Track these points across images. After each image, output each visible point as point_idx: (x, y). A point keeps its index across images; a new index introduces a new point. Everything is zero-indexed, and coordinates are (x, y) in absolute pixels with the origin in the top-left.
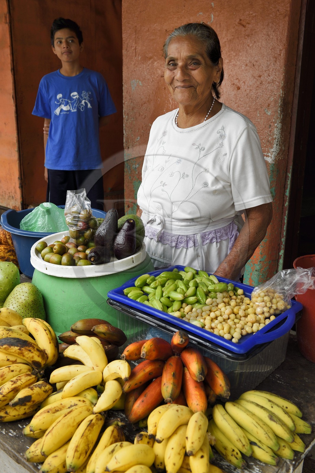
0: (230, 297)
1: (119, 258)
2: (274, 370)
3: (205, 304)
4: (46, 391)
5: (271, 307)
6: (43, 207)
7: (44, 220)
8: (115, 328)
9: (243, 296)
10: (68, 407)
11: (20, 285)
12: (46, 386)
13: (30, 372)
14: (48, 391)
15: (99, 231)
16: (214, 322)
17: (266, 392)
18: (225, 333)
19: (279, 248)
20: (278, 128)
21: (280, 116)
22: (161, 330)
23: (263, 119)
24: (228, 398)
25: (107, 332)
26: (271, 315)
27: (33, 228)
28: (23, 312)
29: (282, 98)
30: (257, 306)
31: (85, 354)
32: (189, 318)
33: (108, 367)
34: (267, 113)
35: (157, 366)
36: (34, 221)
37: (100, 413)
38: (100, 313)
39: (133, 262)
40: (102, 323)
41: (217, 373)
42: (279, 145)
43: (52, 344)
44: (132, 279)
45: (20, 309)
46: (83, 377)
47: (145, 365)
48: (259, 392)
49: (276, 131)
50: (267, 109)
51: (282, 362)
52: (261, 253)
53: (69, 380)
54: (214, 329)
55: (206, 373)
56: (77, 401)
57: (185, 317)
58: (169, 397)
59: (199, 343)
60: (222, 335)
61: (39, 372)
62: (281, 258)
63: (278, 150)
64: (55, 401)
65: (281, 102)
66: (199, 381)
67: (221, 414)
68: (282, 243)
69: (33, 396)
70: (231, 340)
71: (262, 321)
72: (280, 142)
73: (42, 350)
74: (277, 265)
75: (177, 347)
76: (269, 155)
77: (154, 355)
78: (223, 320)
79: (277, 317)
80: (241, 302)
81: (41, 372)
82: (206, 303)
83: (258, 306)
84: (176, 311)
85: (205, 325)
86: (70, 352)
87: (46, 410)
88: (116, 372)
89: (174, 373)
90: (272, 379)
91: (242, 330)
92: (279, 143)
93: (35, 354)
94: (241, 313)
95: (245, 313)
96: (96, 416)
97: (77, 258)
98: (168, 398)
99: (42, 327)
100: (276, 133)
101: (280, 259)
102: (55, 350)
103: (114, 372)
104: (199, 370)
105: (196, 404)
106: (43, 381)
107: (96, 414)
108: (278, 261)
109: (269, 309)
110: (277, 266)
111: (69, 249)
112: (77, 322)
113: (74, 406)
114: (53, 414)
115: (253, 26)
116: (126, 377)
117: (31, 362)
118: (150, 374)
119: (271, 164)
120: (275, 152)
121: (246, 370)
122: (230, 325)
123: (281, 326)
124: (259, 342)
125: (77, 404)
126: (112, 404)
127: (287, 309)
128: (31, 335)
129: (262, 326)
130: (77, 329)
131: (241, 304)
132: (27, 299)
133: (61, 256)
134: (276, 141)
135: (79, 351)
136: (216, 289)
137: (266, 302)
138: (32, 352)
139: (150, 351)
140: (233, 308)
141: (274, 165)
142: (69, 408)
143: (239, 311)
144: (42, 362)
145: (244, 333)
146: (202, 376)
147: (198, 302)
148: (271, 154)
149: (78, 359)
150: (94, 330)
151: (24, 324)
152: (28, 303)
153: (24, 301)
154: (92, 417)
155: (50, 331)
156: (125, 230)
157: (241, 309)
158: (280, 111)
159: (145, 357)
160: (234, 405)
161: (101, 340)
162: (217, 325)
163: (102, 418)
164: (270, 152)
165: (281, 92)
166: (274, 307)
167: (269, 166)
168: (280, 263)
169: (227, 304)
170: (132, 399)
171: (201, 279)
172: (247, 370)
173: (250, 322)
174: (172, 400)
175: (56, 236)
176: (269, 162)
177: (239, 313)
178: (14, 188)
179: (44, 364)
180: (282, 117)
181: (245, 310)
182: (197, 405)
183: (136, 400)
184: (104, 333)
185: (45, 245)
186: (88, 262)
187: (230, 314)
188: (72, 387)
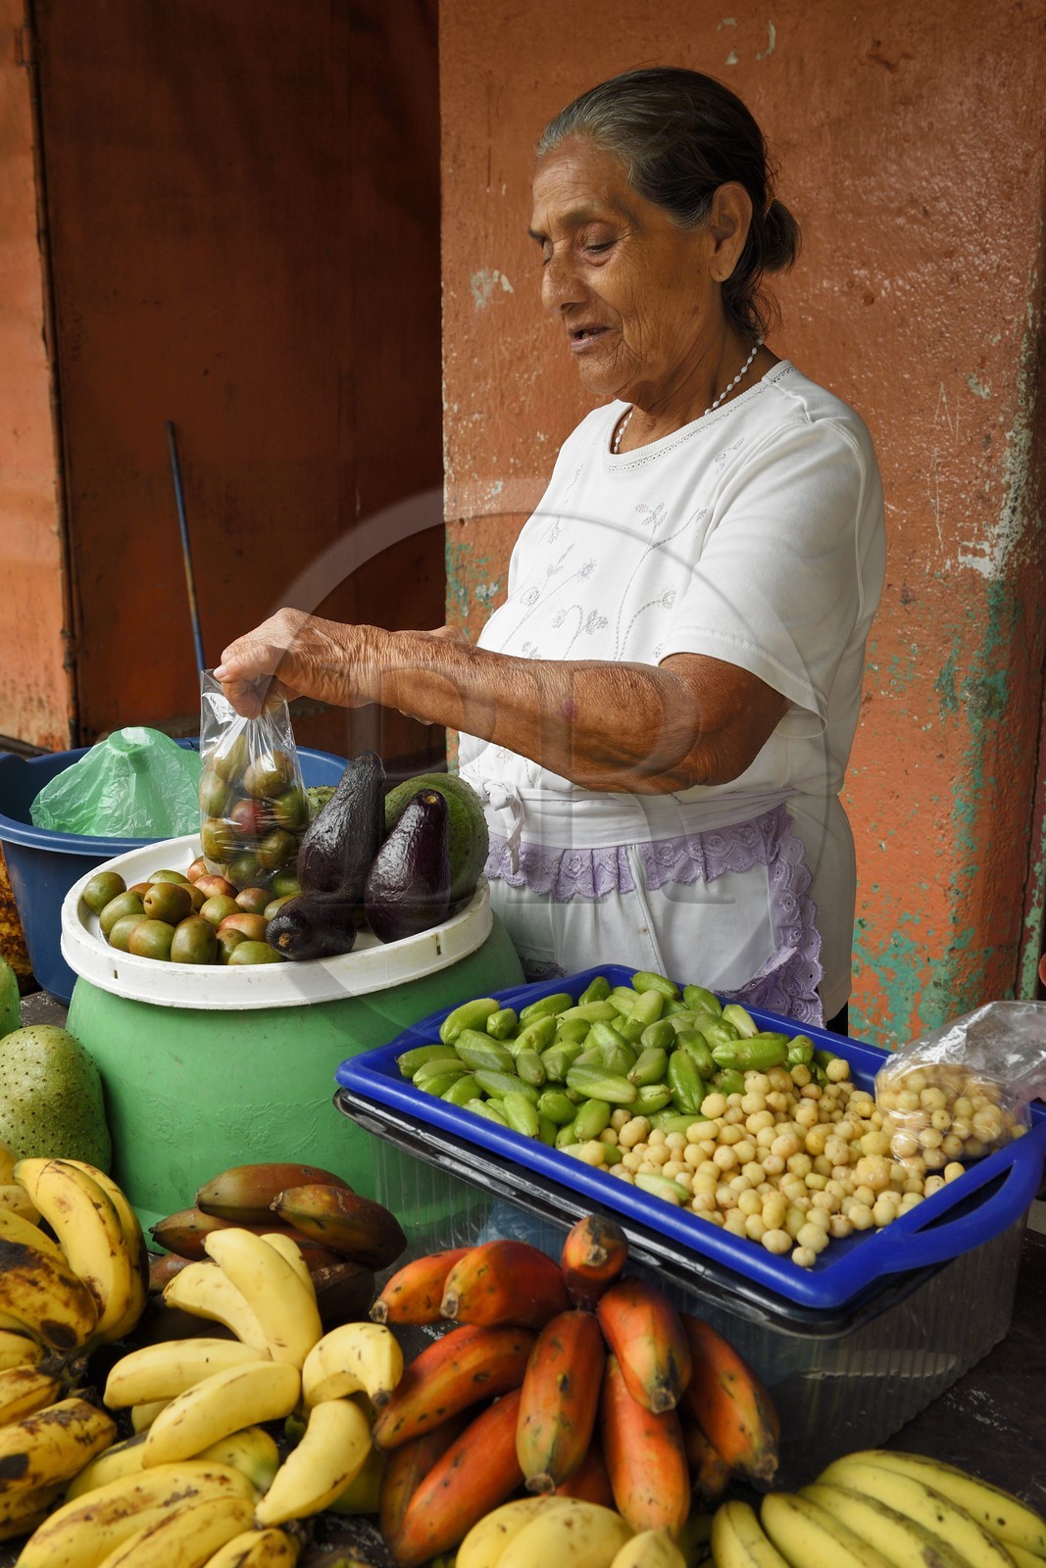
0: (798, 1087)
1: (387, 937)
2: (963, 1374)
3: (700, 1113)
4: (85, 1439)
5: (951, 1129)
6: (121, 744)
7: (122, 793)
8: (359, 1199)
9: (847, 1087)
10: (161, 1501)
11: (18, 1035)
12: (87, 1419)
13: (33, 1363)
14: (96, 1437)
15: (314, 833)
16: (729, 1183)
17: (923, 1458)
18: (767, 1225)
19: (1025, 897)
20: (1017, 449)
21: (1027, 404)
22: (530, 1210)
23: (961, 415)
24: (770, 1477)
25: (328, 1216)
26: (949, 1161)
27: (81, 823)
28: (24, 1136)
29: (1034, 336)
30: (897, 1126)
31: (240, 1300)
32: (633, 1166)
33: (321, 1349)
34: (975, 391)
35: (506, 1346)
36: (87, 796)
37: (283, 1526)
38: (313, 1140)
39: (439, 953)
40: (315, 1182)
41: (731, 1379)
42: (1022, 512)
43: (120, 1258)
44: (433, 1017)
45: (14, 1123)
46: (225, 1385)
47: (459, 1345)
48: (897, 1456)
49: (1010, 459)
50: (975, 376)
51: (997, 1341)
52: (954, 918)
53: (173, 1398)
54: (727, 1209)
55: (685, 1377)
56: (198, 1476)
57: (620, 1162)
58: (544, 1468)
59: (667, 1263)
60: (755, 1233)
61: (69, 1364)
62: (1032, 937)
63: (1016, 530)
64: (118, 1477)
65: (1028, 349)
66: (655, 1410)
67: (742, 1541)
68: (1035, 879)
69: (33, 1456)
70: (788, 1253)
71: (915, 1182)
72: (1027, 498)
73: (79, 1282)
74: (1016, 963)
75: (580, 1275)
76: (982, 550)
77: (491, 1305)
78: (764, 1177)
79: (970, 1171)
80: (837, 1108)
81: (77, 1365)
82: (703, 1110)
83: (900, 1124)
84: (586, 1139)
85: (693, 1196)
86: (188, 1287)
87: (81, 1511)
88: (347, 1369)
89: (568, 1376)
90: (955, 1406)
91: (834, 1217)
92: (1023, 502)
93: (55, 1296)
94: (834, 1151)
95: (849, 1153)
96: (266, 1538)
97: (230, 935)
98: (539, 1472)
99: (85, 1192)
100: (1009, 465)
101: (1028, 941)
102: (132, 1282)
103: (340, 1369)
104: (659, 1368)
105: (646, 1497)
106: (79, 1401)
107: (265, 1528)
108: (1021, 951)
109: (941, 1139)
110: (1015, 969)
111: (204, 898)
112: (219, 1174)
113: (185, 1496)
114: (106, 1528)
115: (924, 63)
116: (380, 1389)
117: (36, 1326)
118: (476, 1378)
119: (993, 583)
120: (1007, 536)
121: (848, 1370)
122: (786, 1197)
123: (981, 1204)
124: (893, 1266)
125: (199, 1489)
126: (329, 1492)
127: (1012, 1137)
128: (45, 1226)
129: (911, 1201)
130: (218, 1203)
131: (837, 1114)
132: (40, 1085)
133: (170, 928)
134: (1011, 495)
135: (218, 1286)
136: (742, 1056)
137: (929, 1109)
138: (42, 1289)
139: (475, 1291)
140: (804, 1130)
141: (1003, 585)
142: (167, 1504)
143: (825, 1142)
144: (81, 1325)
145: (841, 1227)
146: (670, 1394)
147: (672, 1105)
148: (992, 546)
149: (213, 1314)
150: (279, 1208)
151: (17, 1181)
152: (42, 1103)
153: (30, 1094)
154: (249, 1540)
155: (114, 1210)
156: (409, 833)
157: (834, 1136)
158: (1026, 382)
159: (455, 1313)
160: (795, 1508)
161: (300, 1246)
162: (739, 1194)
163: (289, 1547)
164: (986, 539)
165: (1030, 312)
166: (961, 1128)
167: (985, 591)
168: (1028, 957)
169: (782, 1116)
170: (405, 1475)
171: (690, 1020)
172: (850, 1367)
173: (865, 1185)
174: (552, 1482)
175: (160, 850)
176: (986, 576)
177: (826, 1152)
178: (46, 668)
179: (87, 1335)
180: (1032, 406)
181: (849, 1142)
182: (650, 1501)
183: (422, 1477)
184: (317, 1221)
185: (116, 886)
186: (270, 951)
187: (792, 1154)
188: (182, 1424)
